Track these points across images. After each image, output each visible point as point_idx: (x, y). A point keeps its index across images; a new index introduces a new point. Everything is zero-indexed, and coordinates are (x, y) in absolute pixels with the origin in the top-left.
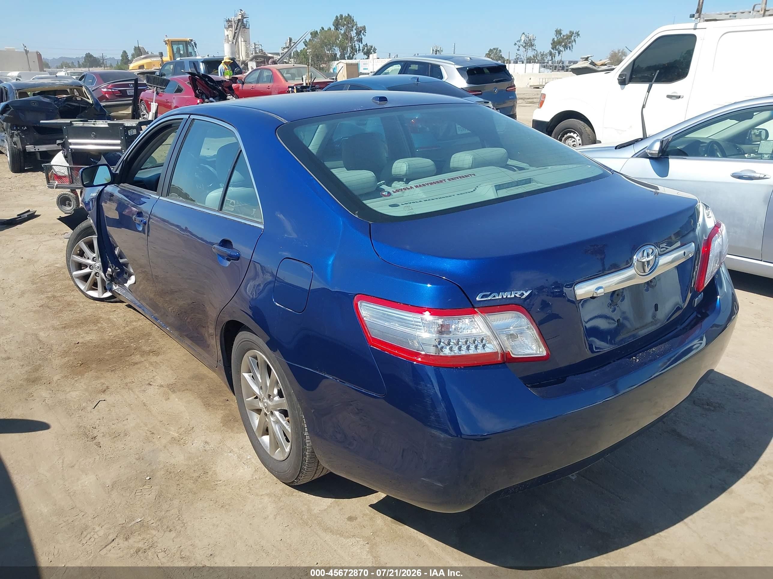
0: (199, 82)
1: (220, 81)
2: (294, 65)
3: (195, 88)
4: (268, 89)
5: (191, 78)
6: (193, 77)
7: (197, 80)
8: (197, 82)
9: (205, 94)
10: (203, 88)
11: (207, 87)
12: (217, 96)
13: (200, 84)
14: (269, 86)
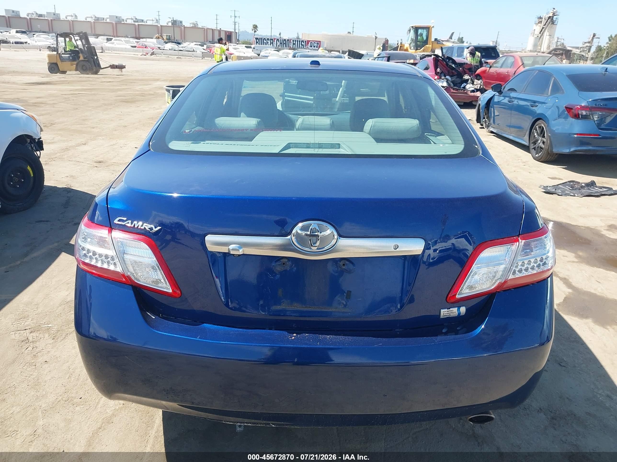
0: (440, 63)
1: (463, 63)
2: (537, 54)
3: (436, 67)
4: (507, 73)
5: (434, 59)
6: (437, 58)
7: (439, 61)
8: (439, 62)
9: (444, 73)
10: (443, 68)
11: (447, 67)
12: (455, 76)
13: (442, 64)
14: (508, 71)
